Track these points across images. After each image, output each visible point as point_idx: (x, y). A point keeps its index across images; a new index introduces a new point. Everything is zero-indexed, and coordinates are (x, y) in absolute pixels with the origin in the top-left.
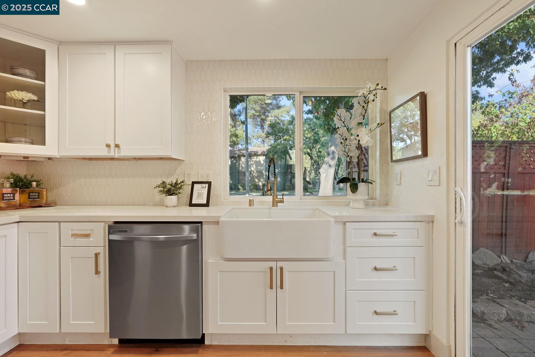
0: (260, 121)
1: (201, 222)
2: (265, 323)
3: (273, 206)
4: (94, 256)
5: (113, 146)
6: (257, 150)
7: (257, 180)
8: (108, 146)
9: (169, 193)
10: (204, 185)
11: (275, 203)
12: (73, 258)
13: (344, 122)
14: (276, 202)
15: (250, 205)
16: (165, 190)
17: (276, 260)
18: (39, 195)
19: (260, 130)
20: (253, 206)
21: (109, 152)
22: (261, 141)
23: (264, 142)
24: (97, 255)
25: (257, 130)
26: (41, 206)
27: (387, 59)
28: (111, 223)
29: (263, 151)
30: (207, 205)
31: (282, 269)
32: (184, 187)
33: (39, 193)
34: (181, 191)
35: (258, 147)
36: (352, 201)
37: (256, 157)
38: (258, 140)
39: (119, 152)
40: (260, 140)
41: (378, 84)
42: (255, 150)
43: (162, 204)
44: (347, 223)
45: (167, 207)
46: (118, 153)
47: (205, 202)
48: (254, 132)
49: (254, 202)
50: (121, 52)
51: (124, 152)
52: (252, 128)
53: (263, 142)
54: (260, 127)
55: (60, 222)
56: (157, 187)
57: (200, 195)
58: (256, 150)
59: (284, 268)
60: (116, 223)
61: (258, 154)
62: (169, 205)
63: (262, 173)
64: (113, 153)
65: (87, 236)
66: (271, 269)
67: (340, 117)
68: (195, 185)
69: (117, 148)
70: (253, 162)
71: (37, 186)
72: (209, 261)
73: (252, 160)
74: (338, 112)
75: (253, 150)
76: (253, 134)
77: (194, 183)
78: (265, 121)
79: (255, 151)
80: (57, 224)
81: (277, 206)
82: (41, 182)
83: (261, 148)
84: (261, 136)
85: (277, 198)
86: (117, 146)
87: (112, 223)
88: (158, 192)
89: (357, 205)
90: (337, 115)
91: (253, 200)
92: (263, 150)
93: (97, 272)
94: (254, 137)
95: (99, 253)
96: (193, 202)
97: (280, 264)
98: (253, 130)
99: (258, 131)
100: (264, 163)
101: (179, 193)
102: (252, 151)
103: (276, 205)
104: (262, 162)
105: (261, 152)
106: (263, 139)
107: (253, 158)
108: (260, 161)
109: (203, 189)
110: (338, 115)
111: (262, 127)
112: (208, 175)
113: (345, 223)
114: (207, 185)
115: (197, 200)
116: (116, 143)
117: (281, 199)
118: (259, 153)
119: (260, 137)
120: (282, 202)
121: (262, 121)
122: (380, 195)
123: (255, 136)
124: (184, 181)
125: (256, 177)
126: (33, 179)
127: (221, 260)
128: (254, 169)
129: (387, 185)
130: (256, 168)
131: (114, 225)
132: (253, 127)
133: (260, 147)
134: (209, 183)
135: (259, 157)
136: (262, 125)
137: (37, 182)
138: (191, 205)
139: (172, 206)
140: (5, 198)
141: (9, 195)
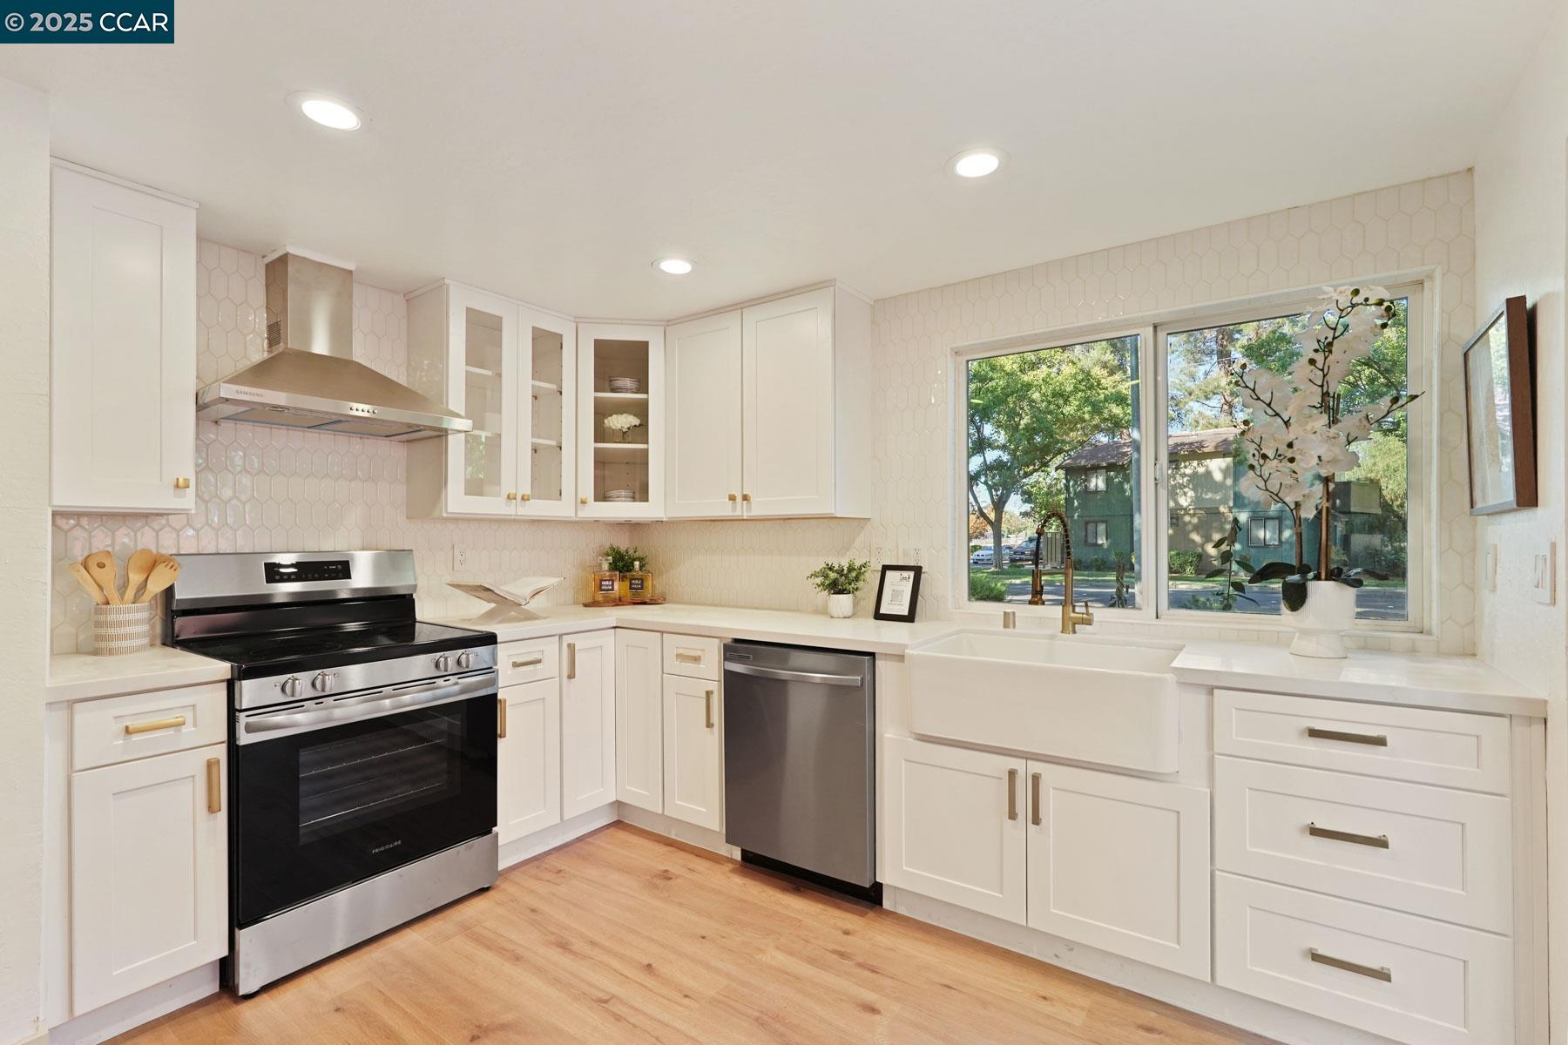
0: (1217, 337)
1: (872, 655)
2: (1001, 896)
3: (1062, 632)
4: (704, 695)
5: (739, 499)
6: (1200, 439)
7: (1196, 537)
8: (732, 498)
9: (836, 588)
10: (905, 574)
11: (1069, 625)
12: (680, 694)
13: (1270, 403)
14: (1070, 623)
15: (1006, 626)
16: (827, 582)
17: (1028, 756)
18: (642, 584)
19: (1216, 369)
20: (1014, 627)
21: (734, 509)
22: (1219, 405)
23: (1231, 407)
24: (709, 694)
25: (1202, 369)
26: (644, 603)
27: (1470, 170)
28: (728, 641)
29: (1225, 440)
30: (910, 618)
31: (1036, 779)
32: (867, 575)
33: (642, 580)
34: (860, 584)
35: (1209, 425)
36: (1297, 635)
37: (1195, 463)
38: (1207, 402)
39: (749, 509)
40: (1216, 401)
41: (1356, 292)
42: (1194, 439)
43: (824, 611)
44: (1216, 691)
45: (832, 617)
46: (747, 511)
47: (906, 612)
48: (1193, 377)
49: (1016, 619)
50: (751, 316)
51: (757, 510)
52: (1184, 364)
53: (1226, 407)
54: (1215, 358)
55: (662, 632)
56: (812, 575)
57: (896, 594)
58: (1197, 440)
59: (1043, 776)
60: (737, 641)
61: (1206, 450)
62: (835, 614)
63: (1219, 513)
64: (741, 510)
65: (697, 659)
66: (1012, 774)
67: (1254, 390)
68: (889, 574)
69: (745, 502)
70: (1185, 479)
71: (641, 567)
72: (886, 735)
73: (1182, 470)
74: (1245, 378)
75: (1187, 440)
76: (1190, 385)
77: (886, 568)
78: (1237, 336)
79: (1192, 444)
80: (659, 634)
81: (1074, 632)
82: (647, 561)
83: (1219, 430)
84: (1218, 387)
85: (1074, 611)
86: (745, 498)
87: (730, 640)
88: (814, 586)
89: (1309, 646)
90: (1243, 385)
91: (1014, 613)
92: (1224, 437)
93: (709, 725)
94: (1190, 395)
95: (712, 692)
96: (882, 611)
97: (1035, 767)
98: (1187, 372)
99: (1206, 374)
100: (1225, 478)
101: (857, 589)
102: (1183, 444)
103: (1071, 629)
104: (1218, 476)
105: (1214, 444)
106: (1229, 399)
107: (1185, 467)
108: (1208, 474)
109: (904, 582)
110: (1247, 387)
111: (1223, 354)
112: (917, 551)
113: (1211, 690)
114: (912, 574)
115: (891, 607)
116: (745, 493)
117: (1083, 614)
118: (1209, 449)
119: (1214, 394)
120: (1089, 622)
121: (1223, 339)
122: (1442, 623)
123: (1197, 392)
124: (868, 564)
125: (1196, 528)
126: (637, 555)
127: (910, 737)
128: (1189, 500)
129: (1472, 589)
130: (1197, 500)
131: (734, 644)
132: (1189, 363)
133: (1216, 427)
134: (918, 571)
135: (1208, 462)
136: (1222, 352)
137: (641, 559)
138: (879, 616)
139: (841, 616)
140: (603, 588)
141: (607, 585)
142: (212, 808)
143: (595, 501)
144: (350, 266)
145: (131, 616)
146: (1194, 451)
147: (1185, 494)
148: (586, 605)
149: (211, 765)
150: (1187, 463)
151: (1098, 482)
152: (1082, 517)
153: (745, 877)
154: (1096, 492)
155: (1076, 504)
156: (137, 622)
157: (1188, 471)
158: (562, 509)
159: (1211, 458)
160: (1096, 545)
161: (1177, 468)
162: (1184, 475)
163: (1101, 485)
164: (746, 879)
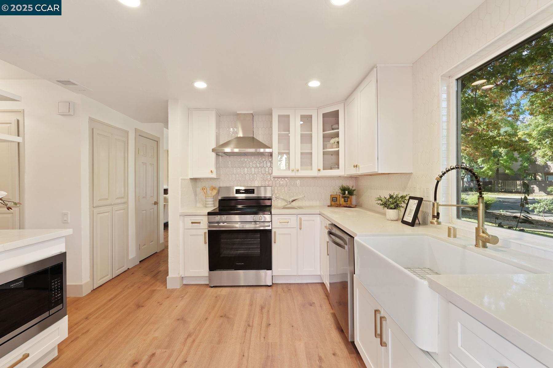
1: (353, 237)
8: (354, 166)
10: (416, 201)
11: (480, 242)
14: (480, 240)
15: (449, 235)
21: (356, 171)
24: (328, 242)
26: (349, 207)
30: (412, 224)
33: (348, 198)
47: (411, 221)
50: (359, 90)
55: (324, 218)
57: (411, 211)
66: (376, 312)
68: (411, 201)
77: (410, 198)
86: (357, 166)
87: (331, 223)
93: (328, 254)
96: (404, 219)
103: (481, 244)
109: (414, 205)
112: (428, 190)
115: (407, 218)
134: (421, 200)
138: (402, 221)
139: (390, 220)
140: (333, 200)
141: (335, 199)
142: (205, 243)
143: (323, 170)
144: (251, 112)
145: (209, 200)
148: (328, 206)
149: (205, 233)
153: (333, 317)
156: (210, 201)
158: (313, 173)
164: (332, 318)
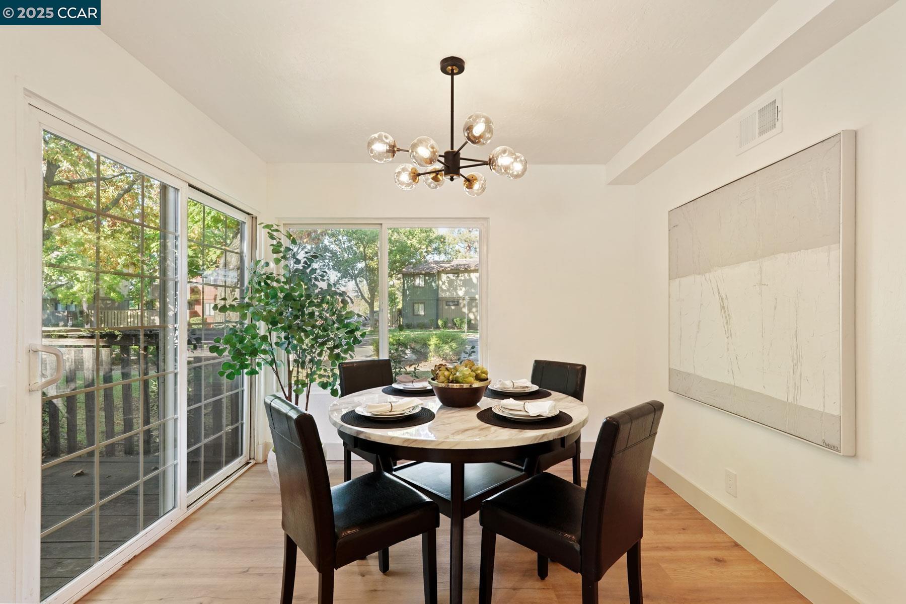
146: (466, 269)
147: (461, 289)
150: (463, 274)
151: (419, 282)
152: (412, 300)
154: (419, 287)
155: (408, 293)
157: (463, 278)
159: (473, 273)
160: (419, 315)
161: (458, 276)
162: (461, 280)
163: (422, 284)
